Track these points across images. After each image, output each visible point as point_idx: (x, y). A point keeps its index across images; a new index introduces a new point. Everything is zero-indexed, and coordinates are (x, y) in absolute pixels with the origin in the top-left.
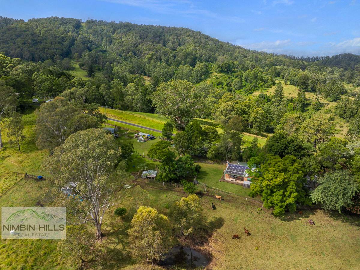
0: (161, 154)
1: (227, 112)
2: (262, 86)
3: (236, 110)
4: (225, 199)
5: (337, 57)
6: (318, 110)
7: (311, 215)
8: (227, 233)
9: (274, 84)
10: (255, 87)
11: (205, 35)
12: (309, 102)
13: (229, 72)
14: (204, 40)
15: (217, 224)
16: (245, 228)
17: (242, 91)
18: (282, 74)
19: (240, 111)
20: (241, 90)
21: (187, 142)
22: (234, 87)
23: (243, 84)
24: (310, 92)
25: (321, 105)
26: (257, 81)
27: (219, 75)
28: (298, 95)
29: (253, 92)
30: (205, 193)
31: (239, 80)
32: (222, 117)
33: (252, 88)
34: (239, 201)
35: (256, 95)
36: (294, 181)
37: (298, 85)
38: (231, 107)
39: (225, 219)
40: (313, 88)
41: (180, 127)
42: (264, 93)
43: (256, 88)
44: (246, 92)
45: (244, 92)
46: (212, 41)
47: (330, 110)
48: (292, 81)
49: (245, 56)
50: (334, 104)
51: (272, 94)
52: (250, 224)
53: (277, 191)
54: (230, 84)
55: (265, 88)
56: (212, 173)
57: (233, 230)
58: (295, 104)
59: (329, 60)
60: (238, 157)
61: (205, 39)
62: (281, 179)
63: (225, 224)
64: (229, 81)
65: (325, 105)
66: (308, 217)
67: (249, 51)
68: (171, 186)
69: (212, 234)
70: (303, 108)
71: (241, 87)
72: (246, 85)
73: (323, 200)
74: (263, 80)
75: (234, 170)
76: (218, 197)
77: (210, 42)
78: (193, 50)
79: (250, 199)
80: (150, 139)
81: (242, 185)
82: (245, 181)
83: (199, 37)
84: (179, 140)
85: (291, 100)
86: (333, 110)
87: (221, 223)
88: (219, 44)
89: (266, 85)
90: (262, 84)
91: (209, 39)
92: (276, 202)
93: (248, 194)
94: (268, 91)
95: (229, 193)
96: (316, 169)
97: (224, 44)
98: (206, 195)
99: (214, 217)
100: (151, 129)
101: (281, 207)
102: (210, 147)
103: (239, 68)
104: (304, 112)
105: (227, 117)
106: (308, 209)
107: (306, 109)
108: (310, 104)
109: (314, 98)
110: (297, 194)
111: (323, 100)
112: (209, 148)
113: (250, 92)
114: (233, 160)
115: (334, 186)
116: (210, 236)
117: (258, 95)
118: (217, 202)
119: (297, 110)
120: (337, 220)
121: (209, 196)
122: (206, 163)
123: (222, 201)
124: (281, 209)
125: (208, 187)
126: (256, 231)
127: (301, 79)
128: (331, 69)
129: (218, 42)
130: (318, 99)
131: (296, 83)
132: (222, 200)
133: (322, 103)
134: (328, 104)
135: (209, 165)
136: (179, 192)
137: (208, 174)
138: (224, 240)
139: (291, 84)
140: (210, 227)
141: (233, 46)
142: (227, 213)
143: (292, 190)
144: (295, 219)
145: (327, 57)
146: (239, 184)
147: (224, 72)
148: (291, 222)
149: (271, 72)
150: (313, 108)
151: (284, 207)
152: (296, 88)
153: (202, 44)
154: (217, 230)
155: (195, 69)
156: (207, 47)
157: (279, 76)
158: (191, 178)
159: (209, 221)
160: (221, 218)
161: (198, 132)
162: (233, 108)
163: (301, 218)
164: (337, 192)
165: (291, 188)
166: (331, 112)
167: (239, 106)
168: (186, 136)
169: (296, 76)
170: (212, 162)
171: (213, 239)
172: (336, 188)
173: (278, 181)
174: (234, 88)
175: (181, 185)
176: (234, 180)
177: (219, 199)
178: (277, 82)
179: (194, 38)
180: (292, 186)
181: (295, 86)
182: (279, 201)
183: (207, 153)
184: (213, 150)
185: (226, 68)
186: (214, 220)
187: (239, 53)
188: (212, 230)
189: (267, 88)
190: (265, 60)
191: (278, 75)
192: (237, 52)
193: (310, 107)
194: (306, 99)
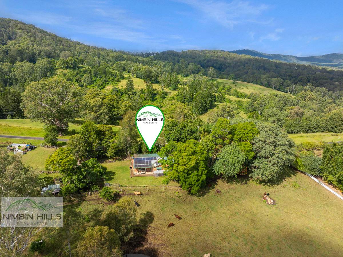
0: (67, 163)
1: (97, 108)
2: (112, 80)
3: (105, 105)
4: (143, 193)
5: (164, 53)
6: (165, 98)
7: (215, 185)
8: (161, 225)
9: (123, 78)
10: (106, 81)
11: (40, 30)
12: (155, 92)
13: (75, 68)
14: (39, 35)
15: (147, 220)
16: (175, 214)
17: (94, 86)
18: (127, 69)
19: (109, 105)
20: (92, 85)
21: (85, 144)
22: (85, 82)
23: (93, 79)
24: (154, 83)
25: (166, 94)
26: (106, 76)
27: (66, 71)
28: (146, 87)
29: (105, 86)
30: (121, 193)
31: (89, 75)
32: (93, 113)
33: (103, 83)
34: (157, 191)
35: (109, 89)
36: (202, 160)
37: (144, 78)
38: (101, 103)
39: (152, 212)
40: (156, 80)
41: (61, 130)
42: (117, 87)
43: (107, 83)
44: (98, 87)
45: (97, 87)
46: (49, 36)
47: (173, 97)
48: (138, 75)
49: (87, 52)
50: (175, 92)
51: (124, 88)
52: (177, 209)
53: (192, 173)
54: (79, 80)
55: (115, 82)
56: (119, 171)
57: (165, 220)
58: (146, 95)
59: (159, 56)
60: (138, 150)
61: (41, 34)
62: (194, 161)
63: (155, 217)
64: (78, 77)
65: (169, 94)
66: (214, 188)
67: (89, 47)
68: (82, 196)
69: (146, 231)
70: (153, 98)
71: (92, 83)
72: (96, 80)
73: (225, 171)
74: (112, 75)
75: (141, 163)
76: (138, 193)
77: (48, 37)
78: (29, 45)
79: (165, 186)
80: (30, 150)
81: (152, 175)
82: (154, 171)
83: (33, 31)
84: (75, 145)
85: (142, 91)
86: (176, 97)
87: (150, 217)
88: (58, 39)
89: (116, 79)
90: (112, 78)
91: (45, 34)
92: (193, 183)
93: (162, 182)
94: (119, 84)
95: (144, 186)
96: (213, 147)
97: (63, 40)
98: (123, 195)
99: (141, 214)
100: (25, 138)
101: (198, 185)
102: (110, 146)
103: (85, 63)
104: (154, 101)
105: (98, 113)
106: (211, 181)
107: (155, 98)
108: (157, 94)
109: (160, 88)
110: (207, 171)
111: (167, 90)
112: (108, 147)
113: (102, 87)
114: (133, 154)
115: (230, 157)
116: (146, 233)
117: (111, 89)
118: (138, 198)
119: (148, 100)
120: (232, 184)
121: (127, 195)
122: (107, 163)
123: (142, 196)
124: (198, 187)
125: (121, 186)
126: (184, 213)
127: (146, 73)
128: (164, 63)
129: (57, 37)
130: (163, 89)
131: (142, 76)
132: (142, 194)
133: (166, 92)
134: (171, 92)
135: (110, 164)
136: (93, 200)
137: (114, 173)
138: (162, 232)
139: (137, 77)
140: (142, 224)
141: (72, 41)
142: (152, 206)
143: (203, 168)
144: (207, 193)
145: (156, 53)
146: (150, 176)
147: (70, 68)
148: (205, 196)
149: (116, 66)
150: (160, 97)
151: (200, 185)
152: (142, 80)
153: (38, 39)
154: (151, 225)
155: (37, 65)
156: (44, 42)
157: (125, 71)
158: (100, 182)
159: (138, 219)
160: (148, 212)
161: (94, 132)
162: (102, 103)
163: (210, 191)
164: (234, 162)
165: (202, 167)
166: (175, 99)
167: (107, 101)
168: (82, 138)
169: (139, 70)
170: (112, 160)
171: (150, 235)
172: (232, 159)
173: (192, 163)
174: (85, 84)
175: (93, 191)
176: (144, 172)
177: (139, 194)
178: (126, 76)
179: (27, 31)
180: (203, 165)
181: (141, 79)
182: (196, 181)
183: (107, 152)
184: (114, 148)
185: (72, 64)
186: (143, 217)
187: (80, 48)
188: (146, 227)
189: (117, 82)
190: (107, 56)
191: (124, 69)
192: (78, 48)
193: (158, 97)
194: (154, 90)
